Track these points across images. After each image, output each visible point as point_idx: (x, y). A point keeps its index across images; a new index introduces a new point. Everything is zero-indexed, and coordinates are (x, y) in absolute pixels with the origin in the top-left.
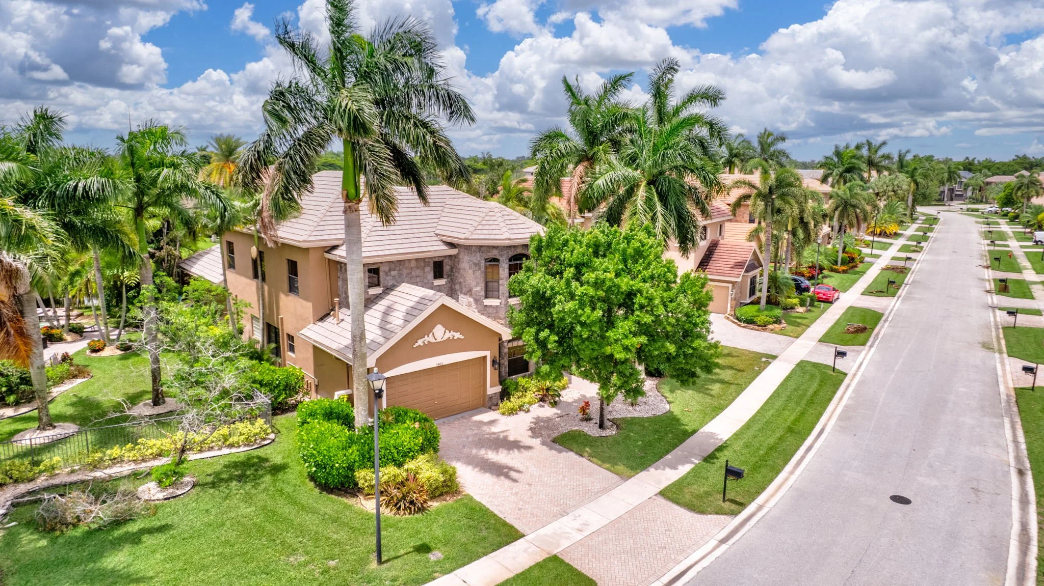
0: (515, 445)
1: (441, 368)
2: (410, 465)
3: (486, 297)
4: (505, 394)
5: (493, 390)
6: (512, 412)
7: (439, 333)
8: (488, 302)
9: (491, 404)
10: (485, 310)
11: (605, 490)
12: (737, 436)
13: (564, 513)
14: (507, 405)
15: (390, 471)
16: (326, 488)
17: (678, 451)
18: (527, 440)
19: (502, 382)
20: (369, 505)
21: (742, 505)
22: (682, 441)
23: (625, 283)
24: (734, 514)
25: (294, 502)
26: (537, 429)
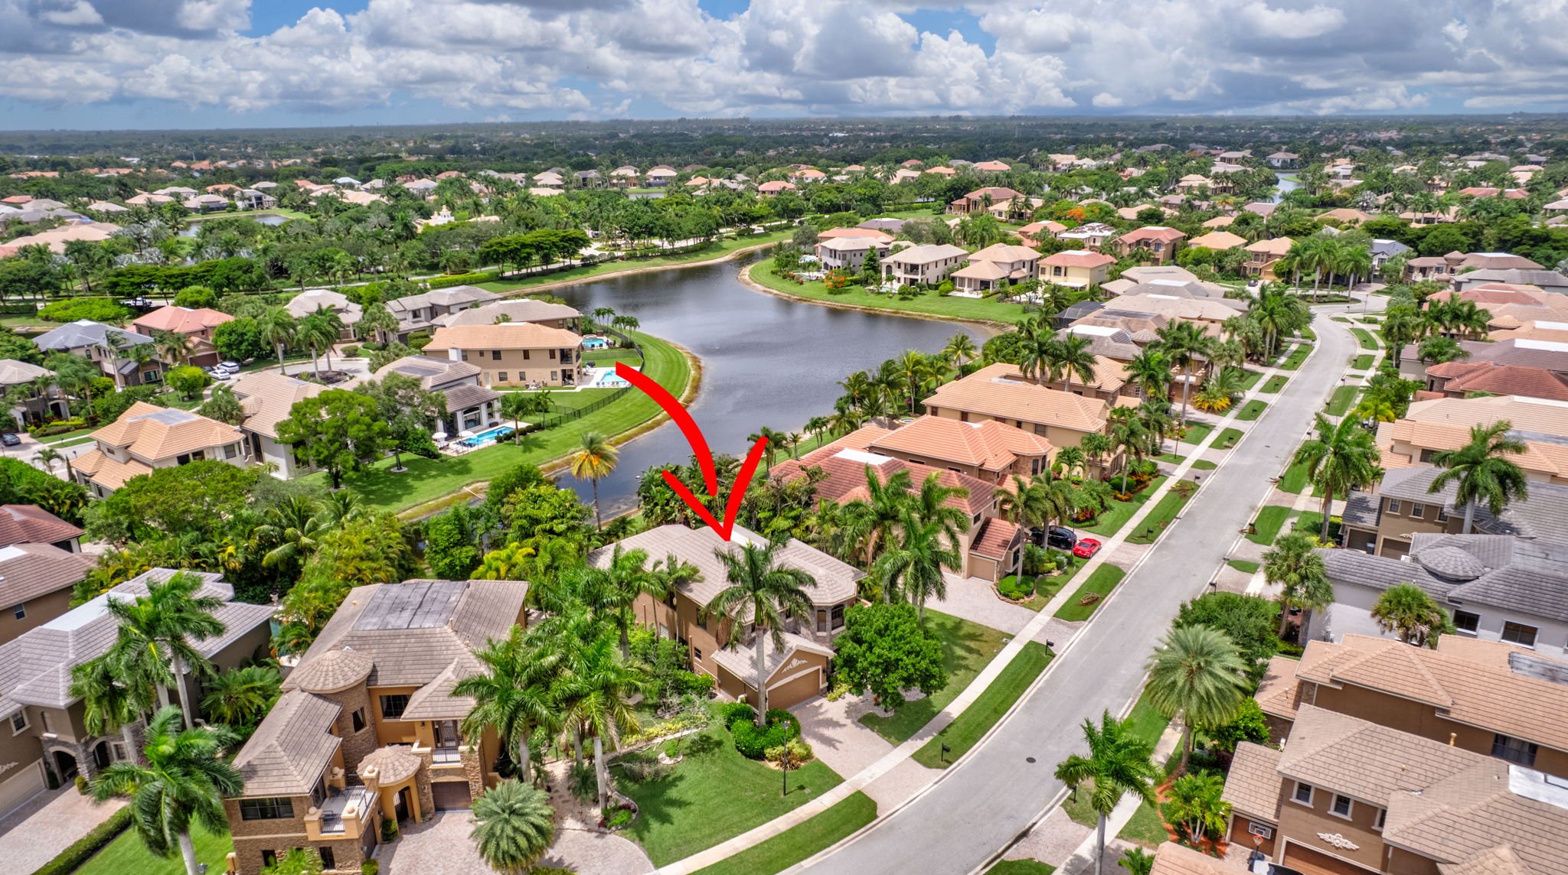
0: (836, 724)
1: (795, 680)
2: (789, 745)
3: (819, 630)
4: (830, 688)
5: (823, 685)
6: (835, 699)
7: (795, 663)
8: (819, 634)
9: (823, 694)
10: (817, 640)
11: (885, 754)
12: (962, 715)
13: (864, 768)
14: (831, 695)
15: (780, 749)
16: (749, 756)
17: (926, 727)
18: (843, 721)
19: (828, 679)
20: (773, 765)
21: (951, 763)
22: (930, 720)
23: (893, 656)
24: (945, 768)
25: (736, 764)
26: (851, 711)
